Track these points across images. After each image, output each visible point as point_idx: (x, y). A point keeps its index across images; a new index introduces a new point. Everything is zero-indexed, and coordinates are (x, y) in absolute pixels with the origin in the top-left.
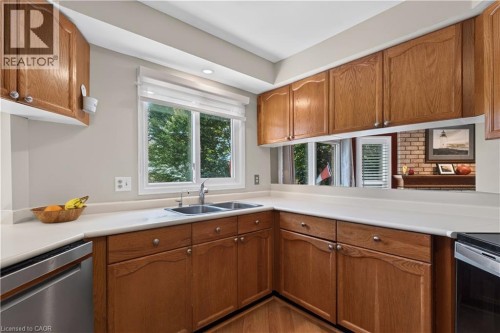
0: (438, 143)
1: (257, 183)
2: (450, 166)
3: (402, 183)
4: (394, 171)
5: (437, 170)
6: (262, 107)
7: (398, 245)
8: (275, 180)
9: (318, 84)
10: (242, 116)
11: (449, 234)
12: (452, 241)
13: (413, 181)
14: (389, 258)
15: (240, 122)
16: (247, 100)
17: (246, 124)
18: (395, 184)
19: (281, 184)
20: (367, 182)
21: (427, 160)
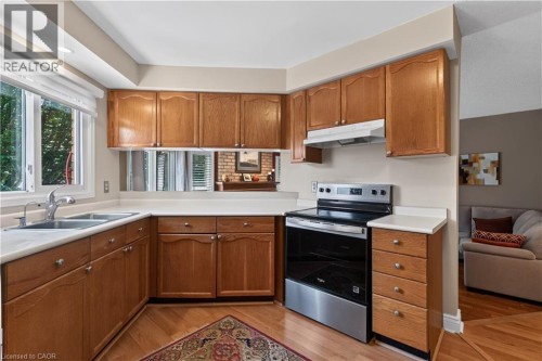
0: (243, 159)
1: (107, 191)
2: (249, 175)
3: (222, 187)
4: (216, 179)
5: (242, 178)
6: (117, 105)
7: (258, 226)
8: (123, 188)
9: (189, 102)
10: (92, 110)
11: (283, 214)
12: (284, 218)
13: (229, 186)
14: (253, 235)
15: (89, 116)
16: (101, 94)
17: (97, 121)
18: (216, 188)
19: (129, 193)
20: (196, 188)
21: (236, 171)
